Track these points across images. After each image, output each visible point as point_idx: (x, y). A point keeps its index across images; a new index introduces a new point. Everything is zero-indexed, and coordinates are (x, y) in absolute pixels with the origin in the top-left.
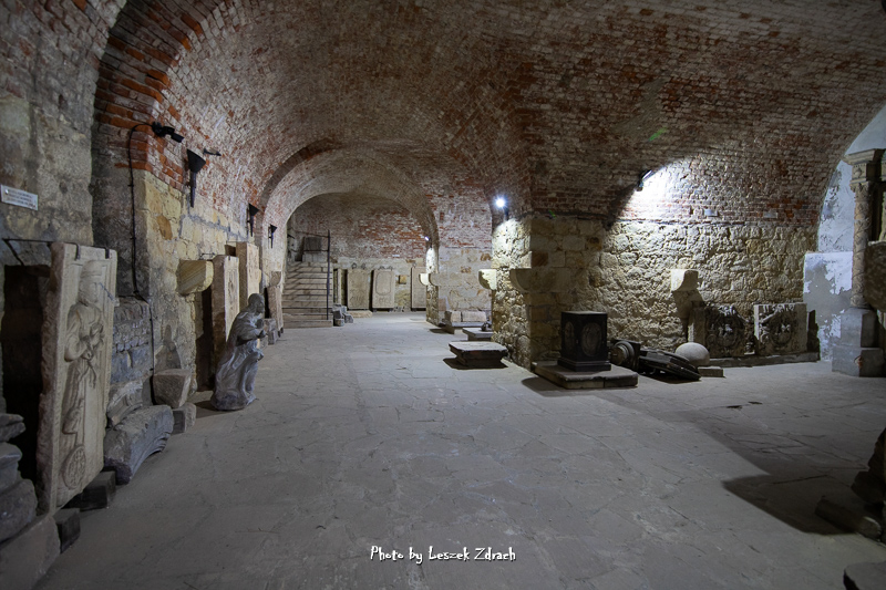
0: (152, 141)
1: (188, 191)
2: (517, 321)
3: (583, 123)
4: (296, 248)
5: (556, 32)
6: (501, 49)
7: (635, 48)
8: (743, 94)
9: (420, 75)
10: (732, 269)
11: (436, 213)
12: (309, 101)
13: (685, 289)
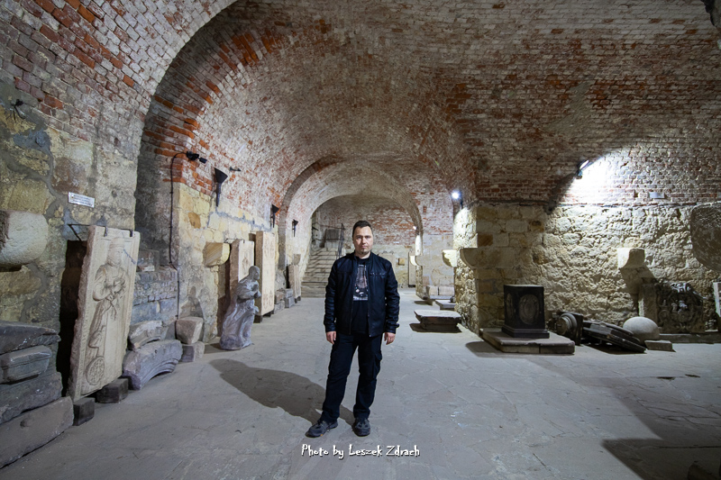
0: (186, 163)
1: (215, 196)
2: (470, 293)
3: (517, 125)
4: (320, 237)
5: (480, 58)
6: (437, 76)
7: (554, 60)
8: (673, 87)
9: (386, 102)
10: (685, 247)
11: (420, 207)
12: (310, 129)
13: (631, 266)
